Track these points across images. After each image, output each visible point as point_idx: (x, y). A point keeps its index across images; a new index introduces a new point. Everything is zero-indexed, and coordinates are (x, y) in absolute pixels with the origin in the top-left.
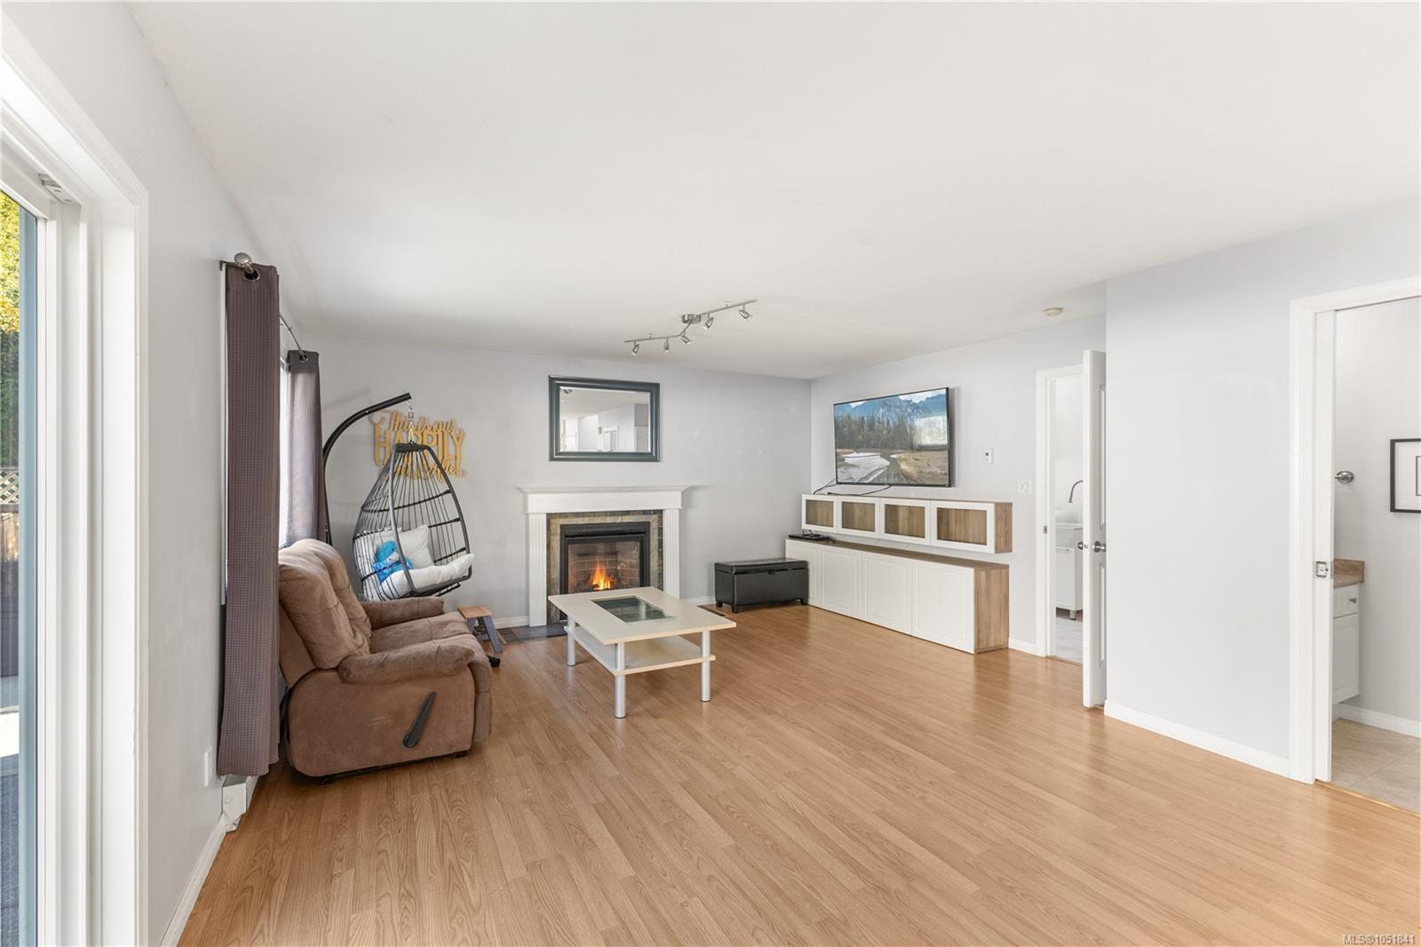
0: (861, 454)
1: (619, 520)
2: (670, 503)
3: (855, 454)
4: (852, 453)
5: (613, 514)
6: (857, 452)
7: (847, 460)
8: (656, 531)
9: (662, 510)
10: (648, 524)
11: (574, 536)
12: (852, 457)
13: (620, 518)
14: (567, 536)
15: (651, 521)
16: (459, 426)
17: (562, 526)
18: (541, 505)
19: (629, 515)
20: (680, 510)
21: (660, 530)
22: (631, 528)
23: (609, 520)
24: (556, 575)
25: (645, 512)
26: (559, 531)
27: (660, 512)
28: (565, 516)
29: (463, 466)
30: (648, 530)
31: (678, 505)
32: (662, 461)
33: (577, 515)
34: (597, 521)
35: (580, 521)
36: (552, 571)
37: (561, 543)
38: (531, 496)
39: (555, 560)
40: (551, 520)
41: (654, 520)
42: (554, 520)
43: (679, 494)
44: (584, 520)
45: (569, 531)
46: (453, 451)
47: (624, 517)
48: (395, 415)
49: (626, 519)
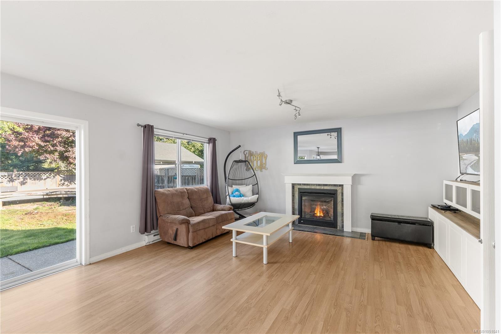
0: (468, 155)
1: (322, 188)
2: (347, 182)
3: (466, 155)
4: (465, 155)
5: (319, 185)
6: (467, 154)
7: (463, 157)
8: (341, 194)
9: (343, 185)
10: (336, 190)
11: (303, 193)
12: (465, 156)
13: (323, 187)
14: (301, 193)
15: (338, 189)
16: (266, 154)
17: (299, 188)
18: (289, 181)
19: (327, 186)
20: (351, 185)
21: (342, 194)
22: (327, 192)
23: (318, 187)
24: (297, 206)
25: (335, 185)
26: (297, 190)
27: (342, 186)
28: (300, 184)
29: (267, 166)
30: (336, 193)
31: (350, 183)
32: (343, 163)
33: (305, 184)
34: (313, 187)
35: (306, 187)
36: (295, 205)
37: (298, 195)
38: (286, 177)
39: (296, 201)
40: (294, 186)
41: (339, 189)
42: (295, 186)
43: (351, 178)
44: (307, 187)
45: (302, 191)
46: (264, 162)
47: (324, 187)
48: (250, 151)
49: (326, 188)
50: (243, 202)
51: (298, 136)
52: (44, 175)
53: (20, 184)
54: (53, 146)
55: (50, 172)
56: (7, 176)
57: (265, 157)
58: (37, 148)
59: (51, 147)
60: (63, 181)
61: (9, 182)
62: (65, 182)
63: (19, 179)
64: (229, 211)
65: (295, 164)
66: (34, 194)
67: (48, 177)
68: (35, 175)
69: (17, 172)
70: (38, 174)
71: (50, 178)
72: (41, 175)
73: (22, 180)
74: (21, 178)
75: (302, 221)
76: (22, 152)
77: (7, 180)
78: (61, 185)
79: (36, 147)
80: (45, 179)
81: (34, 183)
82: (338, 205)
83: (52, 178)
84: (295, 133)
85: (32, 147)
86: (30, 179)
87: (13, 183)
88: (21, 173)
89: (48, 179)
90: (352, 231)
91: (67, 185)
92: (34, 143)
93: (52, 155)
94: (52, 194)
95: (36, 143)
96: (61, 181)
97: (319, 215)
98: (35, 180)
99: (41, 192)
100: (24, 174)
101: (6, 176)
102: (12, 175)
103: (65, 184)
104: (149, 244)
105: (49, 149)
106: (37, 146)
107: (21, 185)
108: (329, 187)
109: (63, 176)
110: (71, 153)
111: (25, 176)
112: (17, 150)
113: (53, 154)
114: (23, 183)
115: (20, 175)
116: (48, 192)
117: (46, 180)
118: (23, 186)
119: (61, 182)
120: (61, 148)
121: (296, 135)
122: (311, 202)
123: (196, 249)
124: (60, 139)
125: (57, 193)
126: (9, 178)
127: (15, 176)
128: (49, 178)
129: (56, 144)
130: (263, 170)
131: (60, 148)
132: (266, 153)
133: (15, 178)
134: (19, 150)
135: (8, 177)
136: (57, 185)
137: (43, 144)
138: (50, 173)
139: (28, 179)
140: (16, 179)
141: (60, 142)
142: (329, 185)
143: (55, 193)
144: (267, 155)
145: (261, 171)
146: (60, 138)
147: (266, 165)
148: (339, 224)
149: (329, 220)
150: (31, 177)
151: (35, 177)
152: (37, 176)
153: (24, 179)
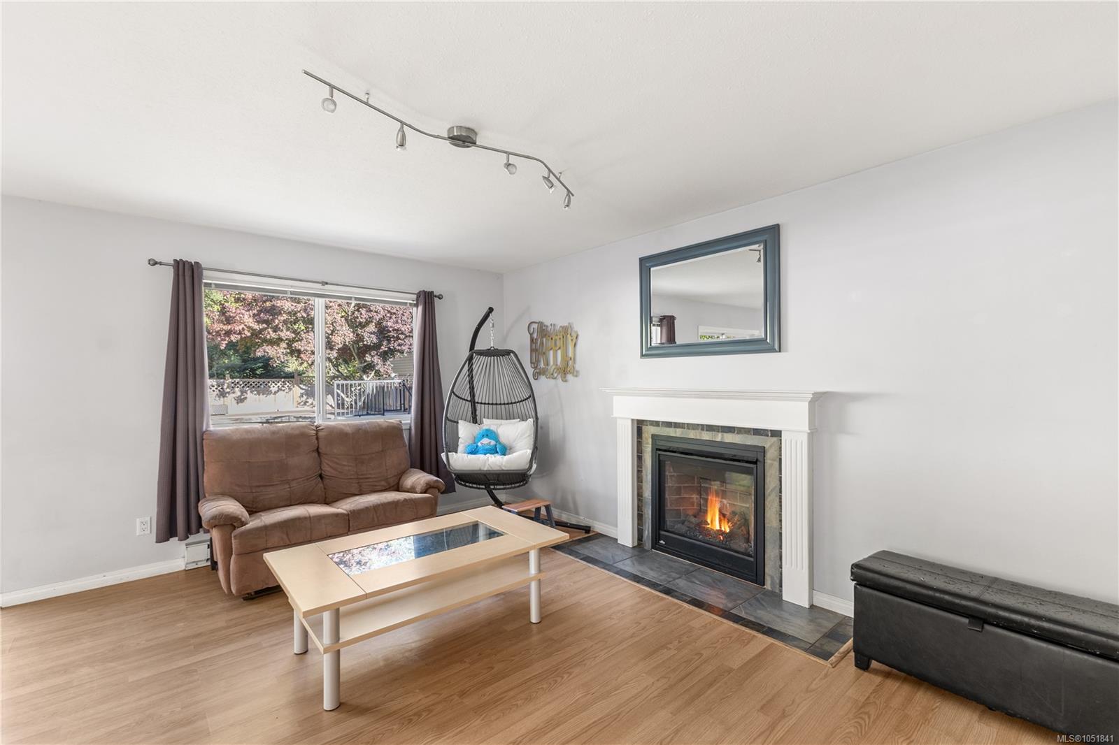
1: (718, 437)
2: (793, 422)
5: (710, 428)
8: (774, 462)
9: (780, 432)
10: (763, 450)
11: (665, 450)
13: (720, 434)
14: (658, 450)
15: (767, 446)
17: (653, 436)
18: (627, 409)
19: (734, 432)
20: (808, 434)
21: (779, 462)
22: (734, 453)
23: (706, 436)
24: (647, 493)
25: (757, 432)
26: (650, 440)
27: (777, 434)
28: (656, 424)
29: (577, 367)
30: (761, 459)
31: (805, 427)
32: (786, 351)
33: (669, 424)
34: (692, 434)
35: (672, 432)
36: (644, 487)
37: (652, 456)
38: (615, 398)
39: (646, 475)
40: (641, 427)
41: (771, 446)
42: (645, 428)
43: (804, 406)
44: (676, 432)
45: (663, 443)
46: (570, 354)
47: (725, 434)
48: (541, 324)
49: (730, 438)
50: (485, 469)
51: (652, 269)
52: (273, 384)
53: (235, 401)
54: (276, 329)
55: (283, 380)
56: (216, 387)
57: (572, 340)
58: (249, 334)
59: (271, 332)
60: (305, 397)
61: (219, 397)
62: (308, 398)
63: (234, 393)
64: (425, 493)
65: (642, 356)
66: (246, 420)
67: (279, 390)
68: (259, 385)
69: (230, 380)
70: (264, 382)
71: (284, 390)
72: (269, 384)
73: (239, 394)
74: (237, 389)
75: (662, 542)
76: (226, 342)
77: (215, 393)
78: (302, 403)
79: (246, 332)
80: (275, 393)
81: (257, 399)
82: (767, 503)
83: (287, 391)
84: (642, 260)
85: (240, 333)
86: (251, 392)
87: (225, 398)
88: (237, 380)
89: (280, 392)
90: (812, 606)
91: (312, 404)
92: (243, 326)
93: (276, 348)
94: (276, 420)
95: (246, 325)
96: (302, 397)
97: (718, 528)
98: (259, 395)
99: (257, 417)
100: (241, 383)
101: (213, 386)
102: (223, 385)
103: (308, 402)
104: (196, 566)
105: (268, 337)
106: (249, 331)
107: (238, 403)
108: (739, 436)
109: (304, 387)
110: (304, 342)
111: (243, 387)
112: (219, 339)
113: (278, 345)
114: (240, 400)
115: (235, 385)
116: (268, 416)
117: (277, 395)
118: (240, 404)
119: (302, 399)
120: (288, 333)
121: (647, 264)
122: (700, 483)
123: (256, 604)
124: (285, 317)
125: (284, 419)
126: (219, 391)
127: (228, 387)
128: (281, 390)
129: (277, 325)
130: (569, 377)
131: (286, 334)
132: (576, 328)
133: (228, 390)
134: (222, 340)
135: (216, 389)
136: (296, 404)
137: (256, 327)
138: (284, 382)
139: (249, 391)
140: (229, 393)
141: (285, 322)
142: (741, 431)
143: (279, 420)
144: (576, 332)
145: (565, 381)
146: (284, 315)
147: (574, 363)
148: (769, 570)
149: (742, 550)
150: (252, 387)
151: (259, 389)
152: (262, 387)
153: (242, 392)
